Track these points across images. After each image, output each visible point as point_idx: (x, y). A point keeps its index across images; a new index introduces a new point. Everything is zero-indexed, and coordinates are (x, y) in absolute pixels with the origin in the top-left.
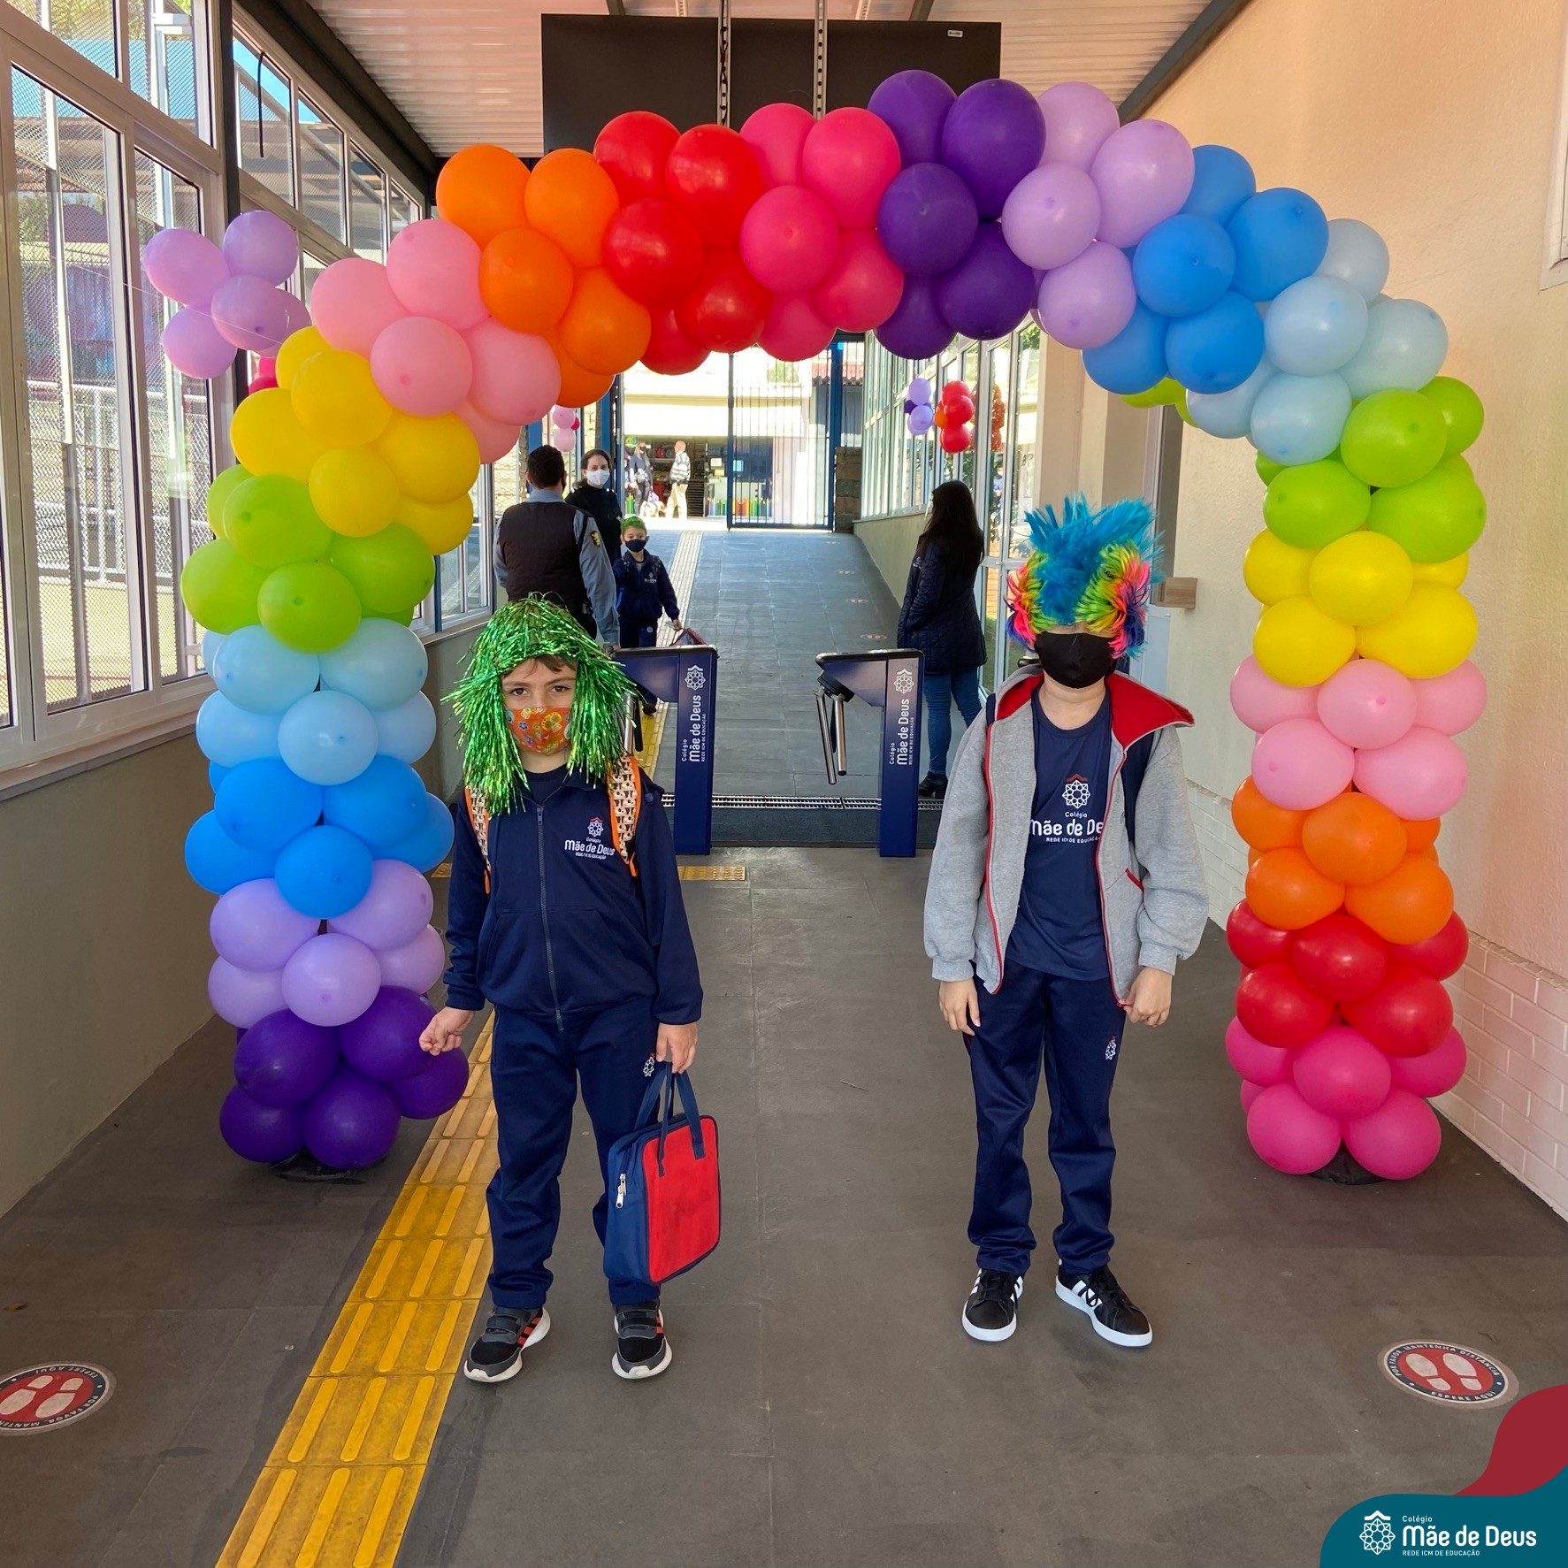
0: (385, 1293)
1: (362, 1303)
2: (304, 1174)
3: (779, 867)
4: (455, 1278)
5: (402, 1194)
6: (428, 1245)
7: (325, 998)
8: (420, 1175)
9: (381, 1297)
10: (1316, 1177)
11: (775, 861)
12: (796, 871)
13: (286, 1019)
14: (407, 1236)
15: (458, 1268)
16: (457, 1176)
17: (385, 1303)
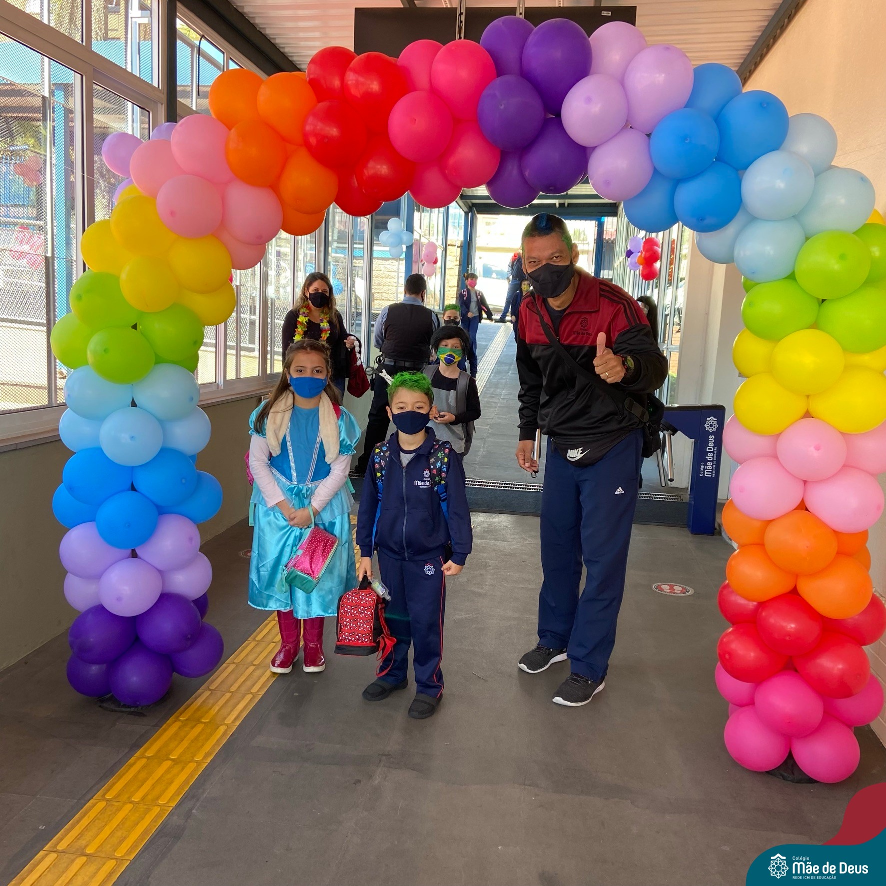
0: (118, 795)
1: (100, 800)
2: (112, 707)
3: (495, 526)
4: (166, 789)
5: (163, 727)
6: (160, 764)
7: (119, 599)
8: (181, 714)
9: (115, 797)
10: (771, 774)
11: (493, 523)
12: (504, 529)
13: (100, 610)
14: (152, 756)
15: (171, 783)
16: (201, 717)
17: (115, 803)
